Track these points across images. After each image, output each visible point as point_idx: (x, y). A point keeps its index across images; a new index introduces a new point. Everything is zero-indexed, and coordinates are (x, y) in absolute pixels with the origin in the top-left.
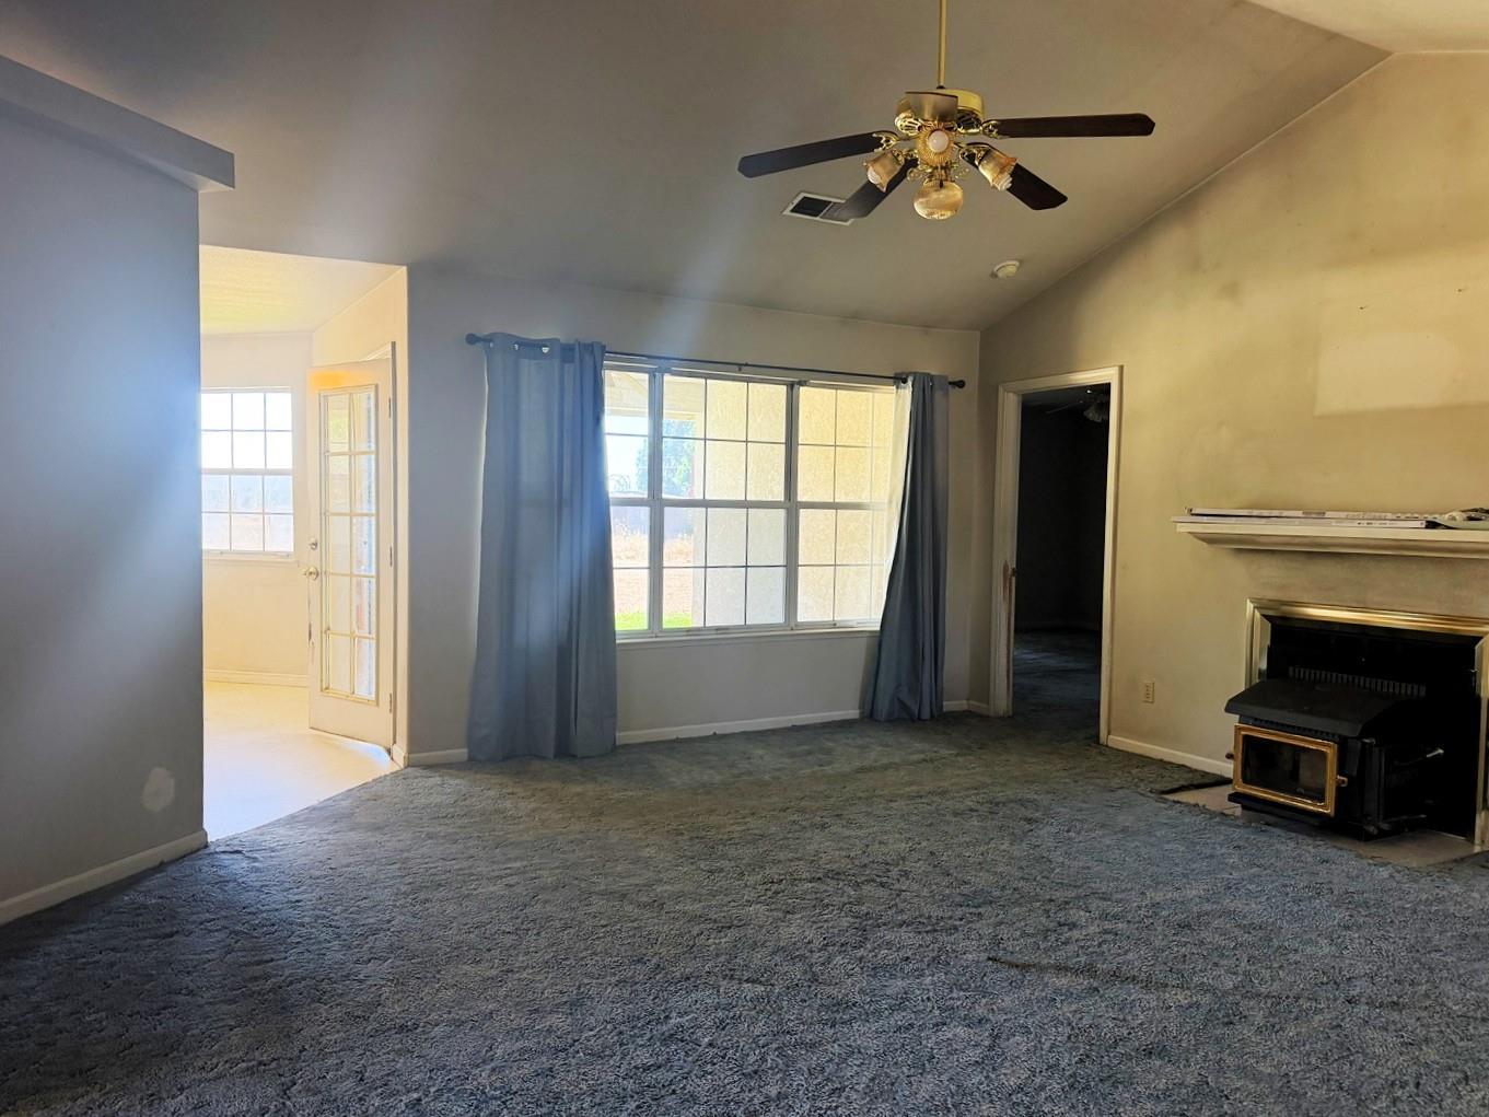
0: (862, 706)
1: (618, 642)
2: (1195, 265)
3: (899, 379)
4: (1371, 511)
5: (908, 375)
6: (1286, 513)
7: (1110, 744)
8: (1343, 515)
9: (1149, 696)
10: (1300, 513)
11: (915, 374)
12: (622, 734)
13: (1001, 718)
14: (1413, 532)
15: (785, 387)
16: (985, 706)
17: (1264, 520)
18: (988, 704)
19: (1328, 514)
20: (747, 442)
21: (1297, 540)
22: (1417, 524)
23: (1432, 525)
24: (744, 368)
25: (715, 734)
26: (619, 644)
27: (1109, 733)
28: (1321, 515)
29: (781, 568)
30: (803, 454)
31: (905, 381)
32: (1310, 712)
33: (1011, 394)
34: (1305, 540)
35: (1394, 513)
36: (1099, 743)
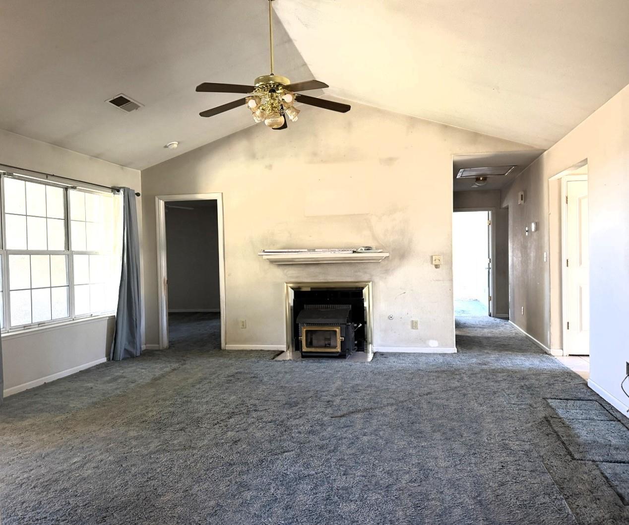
0: (108, 355)
1: (2, 335)
2: (253, 156)
3: (116, 190)
4: (330, 248)
5: (121, 188)
6: (301, 250)
7: (227, 349)
8: (321, 250)
9: (244, 325)
10: (306, 250)
11: (124, 188)
12: (7, 390)
13: (166, 349)
14: (349, 254)
15: (62, 189)
16: (158, 345)
17: (296, 253)
18: (159, 344)
19: (316, 250)
20: (46, 218)
21: (310, 260)
22: (350, 252)
23: (354, 252)
24: (49, 177)
25: (45, 383)
26: (4, 337)
27: (226, 344)
28: (314, 250)
29: (66, 287)
30: (73, 225)
31: (118, 191)
32: (327, 318)
33: (161, 201)
34: (313, 259)
35: (338, 249)
36: (221, 349)
